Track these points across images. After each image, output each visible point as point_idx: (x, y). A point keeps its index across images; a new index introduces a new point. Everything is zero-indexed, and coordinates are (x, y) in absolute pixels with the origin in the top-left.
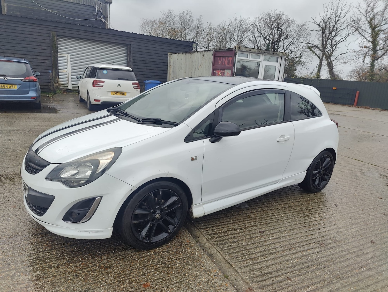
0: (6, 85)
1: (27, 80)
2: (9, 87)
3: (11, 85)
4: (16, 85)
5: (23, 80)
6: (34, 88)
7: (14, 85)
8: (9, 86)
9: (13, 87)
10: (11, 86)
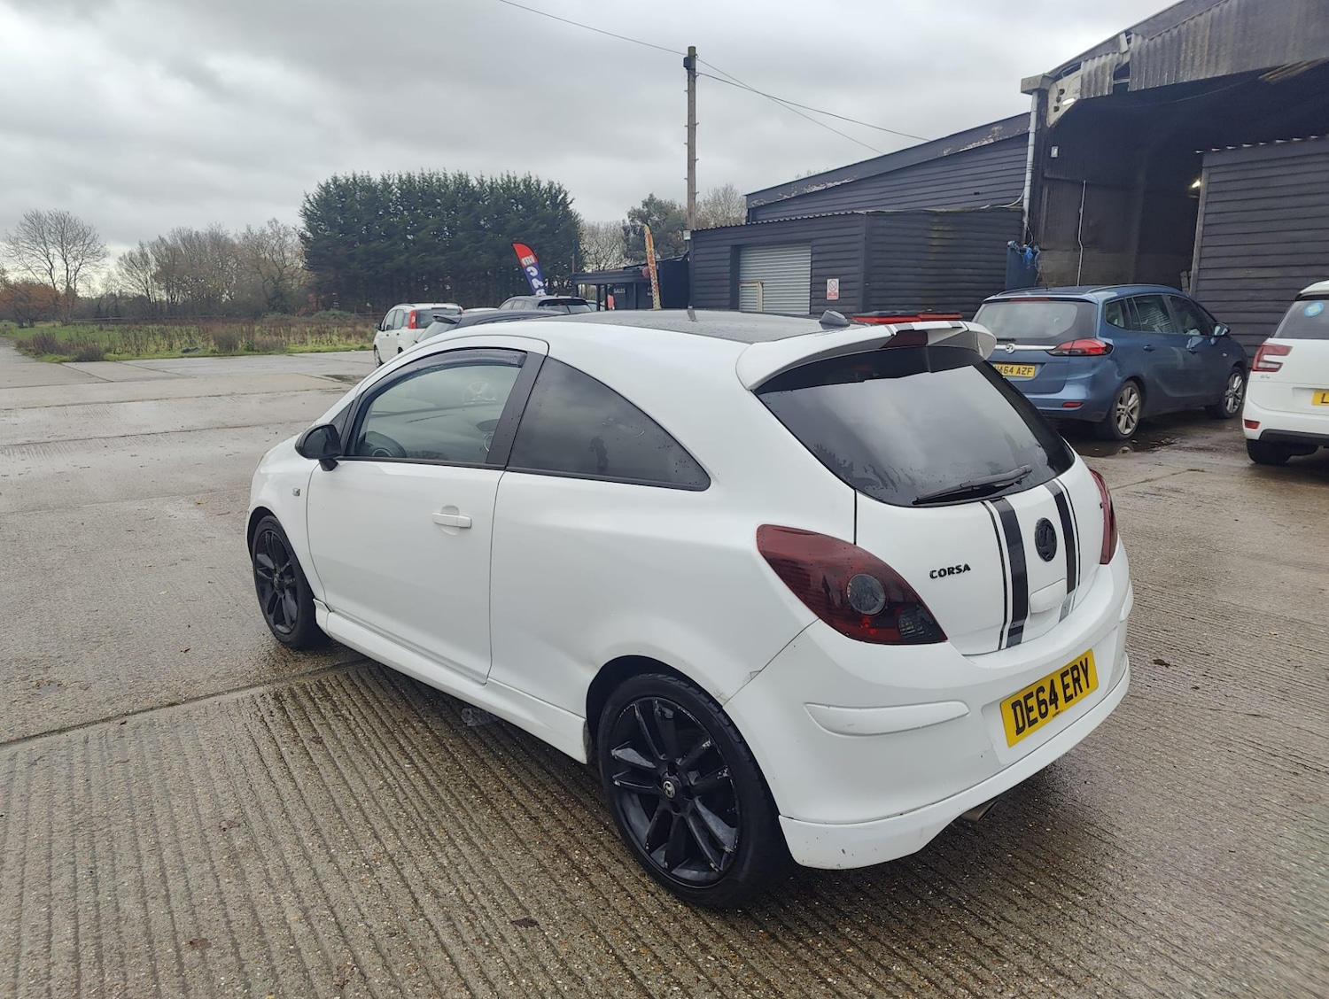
0: (1010, 366)
1: (1067, 353)
2: (1014, 374)
3: (1021, 367)
4: (1033, 367)
5: (1053, 353)
6: (1089, 372)
7: (1028, 367)
8: (1016, 367)
9: (1026, 372)
10: (1021, 369)
